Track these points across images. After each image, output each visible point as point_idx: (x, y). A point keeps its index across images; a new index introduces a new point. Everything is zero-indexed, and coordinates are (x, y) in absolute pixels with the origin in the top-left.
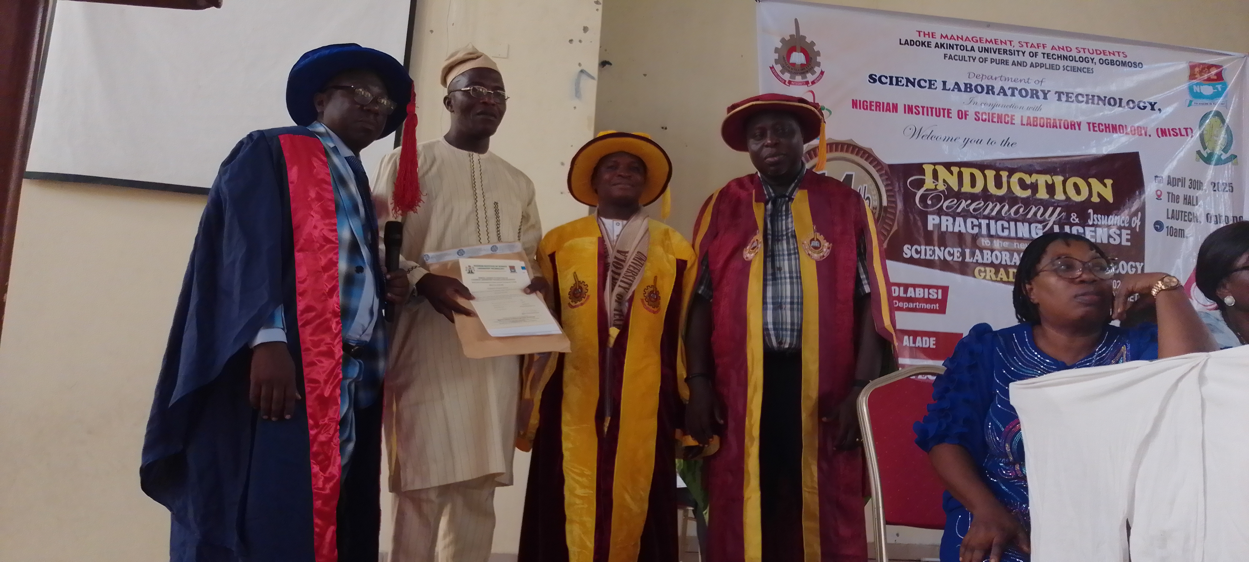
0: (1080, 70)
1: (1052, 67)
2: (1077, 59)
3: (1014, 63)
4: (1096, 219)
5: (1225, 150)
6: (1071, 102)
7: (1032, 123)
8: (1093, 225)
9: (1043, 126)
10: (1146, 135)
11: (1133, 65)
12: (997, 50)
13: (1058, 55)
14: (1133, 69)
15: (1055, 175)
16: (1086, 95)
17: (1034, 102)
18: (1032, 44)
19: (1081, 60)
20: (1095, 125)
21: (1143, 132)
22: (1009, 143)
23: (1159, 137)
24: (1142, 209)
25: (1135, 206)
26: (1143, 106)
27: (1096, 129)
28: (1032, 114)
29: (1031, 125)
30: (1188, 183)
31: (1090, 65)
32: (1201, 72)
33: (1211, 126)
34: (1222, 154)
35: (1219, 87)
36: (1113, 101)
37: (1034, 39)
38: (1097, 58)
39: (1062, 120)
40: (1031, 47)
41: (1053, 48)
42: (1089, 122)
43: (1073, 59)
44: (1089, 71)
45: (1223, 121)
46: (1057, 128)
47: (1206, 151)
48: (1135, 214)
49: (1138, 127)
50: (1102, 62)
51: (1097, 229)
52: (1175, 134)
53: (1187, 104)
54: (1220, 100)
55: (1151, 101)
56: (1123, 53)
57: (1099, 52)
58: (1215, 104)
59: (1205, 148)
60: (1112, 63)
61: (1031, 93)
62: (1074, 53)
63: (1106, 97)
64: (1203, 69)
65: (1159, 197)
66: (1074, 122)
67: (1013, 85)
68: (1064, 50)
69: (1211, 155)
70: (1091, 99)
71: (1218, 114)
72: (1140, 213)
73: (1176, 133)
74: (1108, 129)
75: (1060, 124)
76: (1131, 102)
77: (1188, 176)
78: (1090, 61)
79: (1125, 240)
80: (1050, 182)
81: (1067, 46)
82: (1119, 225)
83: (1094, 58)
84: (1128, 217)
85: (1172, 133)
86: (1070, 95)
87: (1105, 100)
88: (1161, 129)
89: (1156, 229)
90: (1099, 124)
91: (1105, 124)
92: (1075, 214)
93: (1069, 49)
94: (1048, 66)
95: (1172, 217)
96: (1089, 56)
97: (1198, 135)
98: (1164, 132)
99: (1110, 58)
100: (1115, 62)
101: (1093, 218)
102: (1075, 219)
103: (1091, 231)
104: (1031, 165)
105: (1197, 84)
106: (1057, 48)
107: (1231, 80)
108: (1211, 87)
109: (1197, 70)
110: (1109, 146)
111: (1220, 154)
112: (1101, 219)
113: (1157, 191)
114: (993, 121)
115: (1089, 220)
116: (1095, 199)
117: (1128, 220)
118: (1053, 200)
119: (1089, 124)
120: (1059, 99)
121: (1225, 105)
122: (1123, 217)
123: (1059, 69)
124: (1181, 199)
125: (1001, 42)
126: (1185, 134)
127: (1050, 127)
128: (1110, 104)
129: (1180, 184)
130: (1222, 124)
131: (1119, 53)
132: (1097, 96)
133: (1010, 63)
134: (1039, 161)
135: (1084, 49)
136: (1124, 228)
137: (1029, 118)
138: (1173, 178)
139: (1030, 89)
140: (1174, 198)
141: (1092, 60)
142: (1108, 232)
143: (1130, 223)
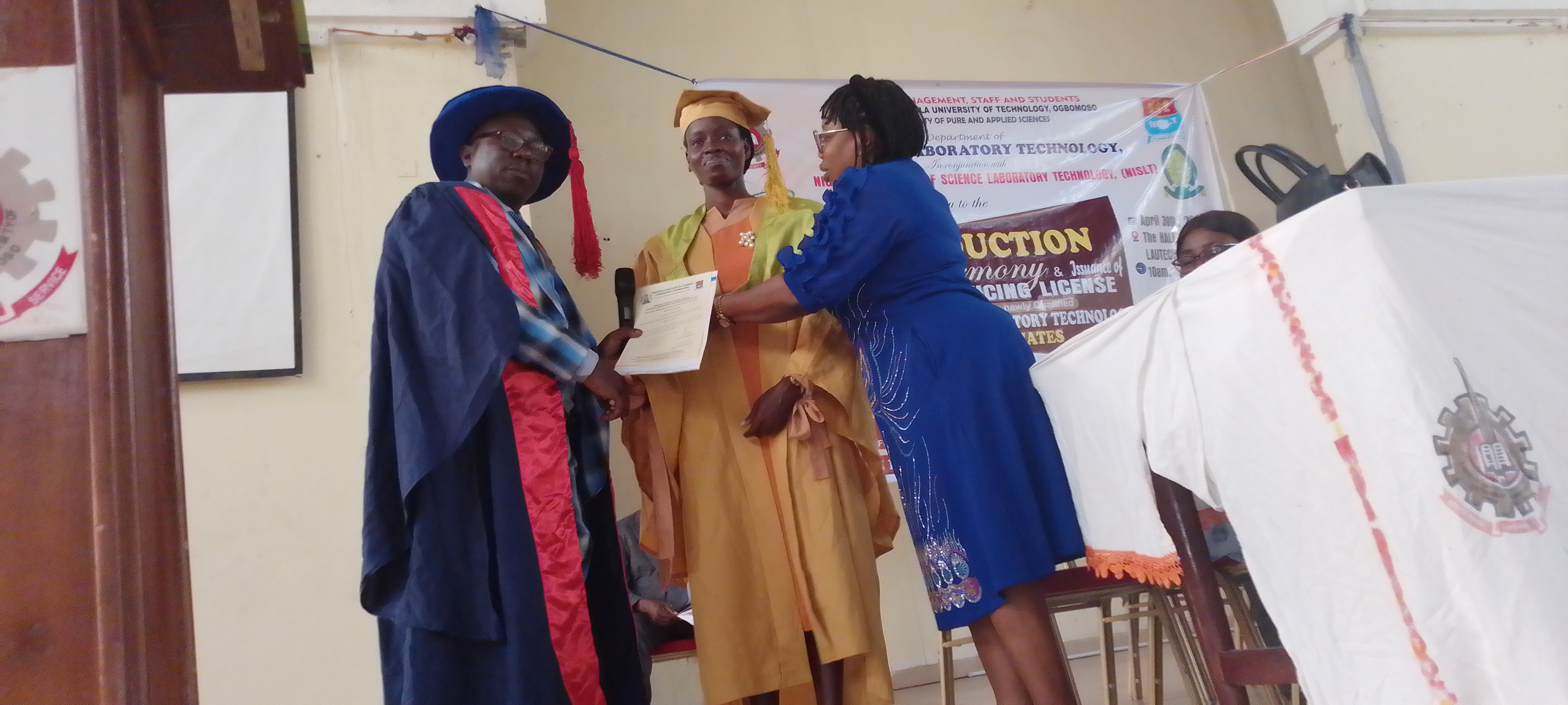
0: (1037, 119)
1: (1009, 120)
2: (1032, 109)
3: (970, 121)
4: (1079, 270)
5: (1192, 182)
6: (1032, 153)
7: (999, 180)
8: (1077, 277)
9: (1010, 182)
10: (1112, 178)
11: (1087, 108)
12: (952, 108)
13: (1012, 107)
14: (1087, 112)
15: (1030, 231)
16: (1047, 144)
17: (997, 158)
18: (985, 99)
19: (1036, 109)
20: (1061, 174)
21: (1109, 175)
22: (980, 204)
23: (1125, 177)
24: (1122, 254)
25: (1115, 251)
26: (1105, 149)
27: (1063, 178)
28: (998, 171)
29: (998, 182)
30: (1161, 221)
31: (1044, 114)
32: (1155, 107)
33: (1174, 161)
34: (1189, 187)
35: (1174, 119)
36: (1075, 148)
37: (986, 93)
38: (1051, 105)
39: (1027, 173)
40: (984, 102)
41: (1006, 100)
42: (1054, 171)
43: (1028, 109)
44: (1045, 119)
45: (1183, 153)
46: (1024, 182)
47: (1173, 185)
48: (1116, 259)
49: (1103, 171)
50: (1057, 109)
51: (1082, 279)
52: (1140, 173)
53: (1147, 141)
54: (1178, 132)
55: (1111, 143)
56: (1075, 97)
57: (1051, 100)
58: (1173, 137)
59: (1171, 183)
60: (1066, 108)
61: (993, 150)
62: (1027, 103)
63: (1067, 144)
64: (1155, 103)
65: (1136, 239)
66: (1040, 174)
67: (973, 143)
68: (1017, 101)
69: (1178, 189)
70: (1052, 148)
71: (1178, 147)
72: (1120, 258)
73: (1140, 171)
74: (1074, 176)
75: (1026, 176)
76: (1091, 146)
77: (1160, 213)
78: (1045, 109)
79: (1110, 287)
80: (1028, 239)
81: (1019, 97)
82: (1102, 273)
83: (1047, 106)
84: (1109, 264)
85: (1137, 172)
86: (1031, 146)
87: (1066, 147)
88: (1126, 170)
89: (1139, 271)
90: (1065, 172)
91: (1071, 172)
92: (1059, 269)
93: (1022, 100)
94: (1004, 120)
95: (1153, 257)
96: (1043, 104)
97: (1162, 170)
98: (1129, 173)
99: (1064, 103)
100: (1069, 108)
101: (1077, 269)
102: (1059, 272)
103: (1076, 283)
104: (1006, 224)
105: (1152, 120)
106: (1010, 101)
107: (1184, 110)
108: (1166, 121)
109: (1150, 105)
110: (1078, 194)
111: (1187, 187)
112: (1084, 268)
113: (1133, 233)
114: (960, 183)
115: (1072, 272)
116: (1075, 250)
117: (1110, 266)
118: (1034, 257)
119: (1055, 173)
120: (1022, 152)
121: (1184, 137)
122: (1105, 264)
123: (1015, 121)
124: (1158, 238)
125: (954, 100)
126: (1150, 172)
127: (1018, 182)
128: (1071, 151)
129: (1154, 222)
130: (1183, 157)
131: (1071, 97)
132: (1058, 144)
133: (967, 120)
134: (1013, 217)
135: (1036, 98)
136: (1108, 275)
137: (995, 174)
138: (1146, 217)
139: (992, 145)
140: (1151, 238)
141: (1047, 107)
142: (1094, 282)
143: (1112, 268)
